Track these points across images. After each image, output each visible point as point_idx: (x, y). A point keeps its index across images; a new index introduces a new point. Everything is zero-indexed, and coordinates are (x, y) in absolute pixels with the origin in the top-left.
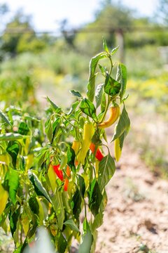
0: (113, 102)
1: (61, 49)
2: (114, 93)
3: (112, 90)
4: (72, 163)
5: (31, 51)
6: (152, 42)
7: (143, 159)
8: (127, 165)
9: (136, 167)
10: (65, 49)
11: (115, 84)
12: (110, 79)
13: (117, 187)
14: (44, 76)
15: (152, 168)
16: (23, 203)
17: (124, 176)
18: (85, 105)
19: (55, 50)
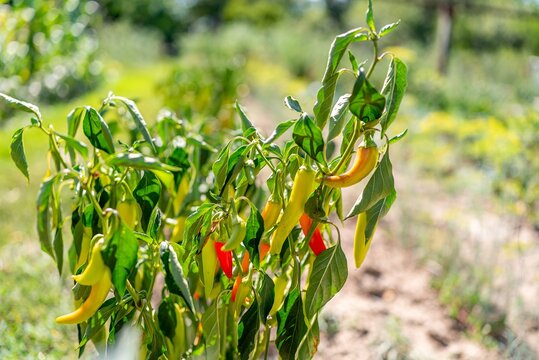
0: (367, 137)
1: (315, 28)
2: (371, 117)
3: (368, 110)
4: (254, 245)
5: (252, 22)
6: (518, 44)
7: (435, 288)
8: (397, 292)
9: (417, 302)
10: (322, 30)
11: (374, 98)
12: (364, 85)
13: (365, 333)
14: (268, 76)
15: (451, 310)
16: (140, 304)
17: (385, 313)
18: (303, 131)
19: (301, 28)
